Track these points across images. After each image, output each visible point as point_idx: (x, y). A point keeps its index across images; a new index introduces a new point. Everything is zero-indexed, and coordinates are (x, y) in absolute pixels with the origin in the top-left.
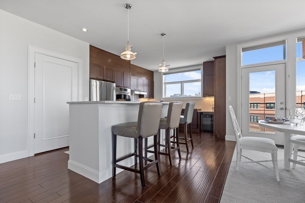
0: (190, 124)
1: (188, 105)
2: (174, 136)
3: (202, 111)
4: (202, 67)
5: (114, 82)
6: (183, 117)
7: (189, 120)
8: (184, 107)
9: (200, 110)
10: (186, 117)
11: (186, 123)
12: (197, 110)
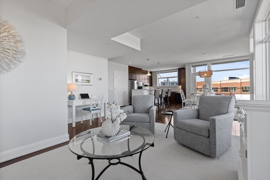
0: (170, 97)
1: (168, 90)
2: (163, 102)
3: (178, 93)
4: (177, 70)
5: (136, 80)
6: (167, 94)
7: (169, 95)
8: (167, 91)
9: (177, 92)
10: (168, 94)
11: (168, 96)
12: (175, 92)
